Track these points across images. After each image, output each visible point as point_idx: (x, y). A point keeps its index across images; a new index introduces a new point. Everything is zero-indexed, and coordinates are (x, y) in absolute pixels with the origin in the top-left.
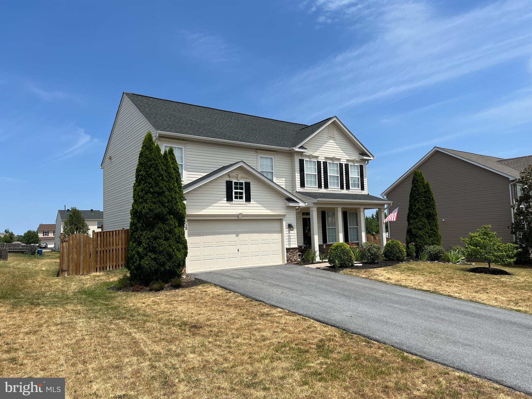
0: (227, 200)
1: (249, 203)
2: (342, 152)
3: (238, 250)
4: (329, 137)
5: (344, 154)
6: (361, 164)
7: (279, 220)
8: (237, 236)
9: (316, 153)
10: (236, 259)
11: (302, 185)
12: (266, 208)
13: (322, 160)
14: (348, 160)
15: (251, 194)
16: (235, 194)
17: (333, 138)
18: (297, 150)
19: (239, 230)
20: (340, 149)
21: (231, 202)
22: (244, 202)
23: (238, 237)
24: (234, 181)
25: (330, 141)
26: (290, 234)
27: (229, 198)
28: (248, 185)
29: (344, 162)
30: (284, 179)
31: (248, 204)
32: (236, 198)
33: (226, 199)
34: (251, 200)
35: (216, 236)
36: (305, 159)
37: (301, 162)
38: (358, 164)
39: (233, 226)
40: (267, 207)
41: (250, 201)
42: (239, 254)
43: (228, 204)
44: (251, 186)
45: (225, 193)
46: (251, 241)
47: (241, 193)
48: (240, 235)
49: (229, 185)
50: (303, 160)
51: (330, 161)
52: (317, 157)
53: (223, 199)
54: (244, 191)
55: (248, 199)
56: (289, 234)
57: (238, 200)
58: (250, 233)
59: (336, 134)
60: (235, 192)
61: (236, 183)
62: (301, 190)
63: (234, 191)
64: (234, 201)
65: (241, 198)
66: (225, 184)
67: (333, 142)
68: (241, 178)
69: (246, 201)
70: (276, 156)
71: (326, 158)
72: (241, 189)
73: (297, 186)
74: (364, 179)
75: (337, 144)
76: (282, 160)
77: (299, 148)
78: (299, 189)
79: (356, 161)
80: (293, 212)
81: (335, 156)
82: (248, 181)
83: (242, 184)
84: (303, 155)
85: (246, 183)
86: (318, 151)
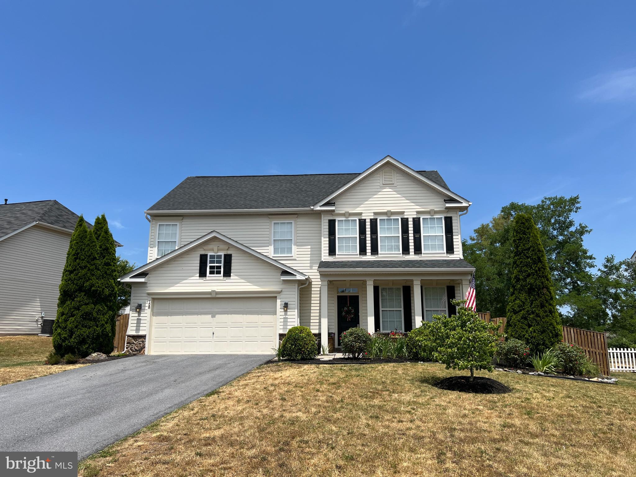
0: (200, 276)
1: (228, 278)
2: (408, 201)
3: (213, 334)
4: (382, 185)
5: (413, 204)
6: (449, 215)
7: (271, 297)
8: (213, 316)
9: (358, 209)
10: (210, 344)
12: (251, 284)
13: (368, 216)
14: (418, 212)
15: (232, 268)
16: (210, 269)
17: (391, 185)
18: (318, 208)
19: (217, 310)
20: (404, 199)
21: (205, 278)
22: (222, 278)
23: (214, 318)
24: (210, 254)
25: (384, 190)
26: (287, 316)
27: (202, 274)
28: (228, 258)
29: (410, 215)
30: (309, 247)
31: (227, 280)
32: (211, 273)
33: (198, 275)
34: (232, 275)
35: (187, 316)
36: (337, 219)
37: (332, 225)
38: (443, 216)
39: (208, 306)
40: (254, 283)
41: (230, 276)
42: (214, 338)
43: (202, 280)
44: (233, 258)
45: (198, 268)
46: (232, 323)
47: (219, 267)
48: (217, 316)
49: (203, 259)
50: (334, 221)
51: (382, 217)
52: (360, 214)
53: (195, 275)
54: (222, 265)
55: (227, 274)
56: (285, 316)
57: (215, 275)
58: (231, 314)
59: (396, 179)
60: (210, 266)
61: (212, 257)
62: (331, 259)
64: (209, 277)
65: (219, 273)
66: (199, 259)
67: (390, 190)
68: (218, 250)
69: (224, 276)
70: (298, 220)
71: (375, 214)
72: (220, 262)
73: (323, 255)
74: (454, 237)
75: (398, 192)
76: (307, 223)
77: (324, 205)
78: (325, 258)
79: (436, 212)
80: (294, 287)
81: (393, 209)
82: (229, 252)
83: (220, 257)
84: (333, 213)
85: (225, 255)
86: (362, 206)
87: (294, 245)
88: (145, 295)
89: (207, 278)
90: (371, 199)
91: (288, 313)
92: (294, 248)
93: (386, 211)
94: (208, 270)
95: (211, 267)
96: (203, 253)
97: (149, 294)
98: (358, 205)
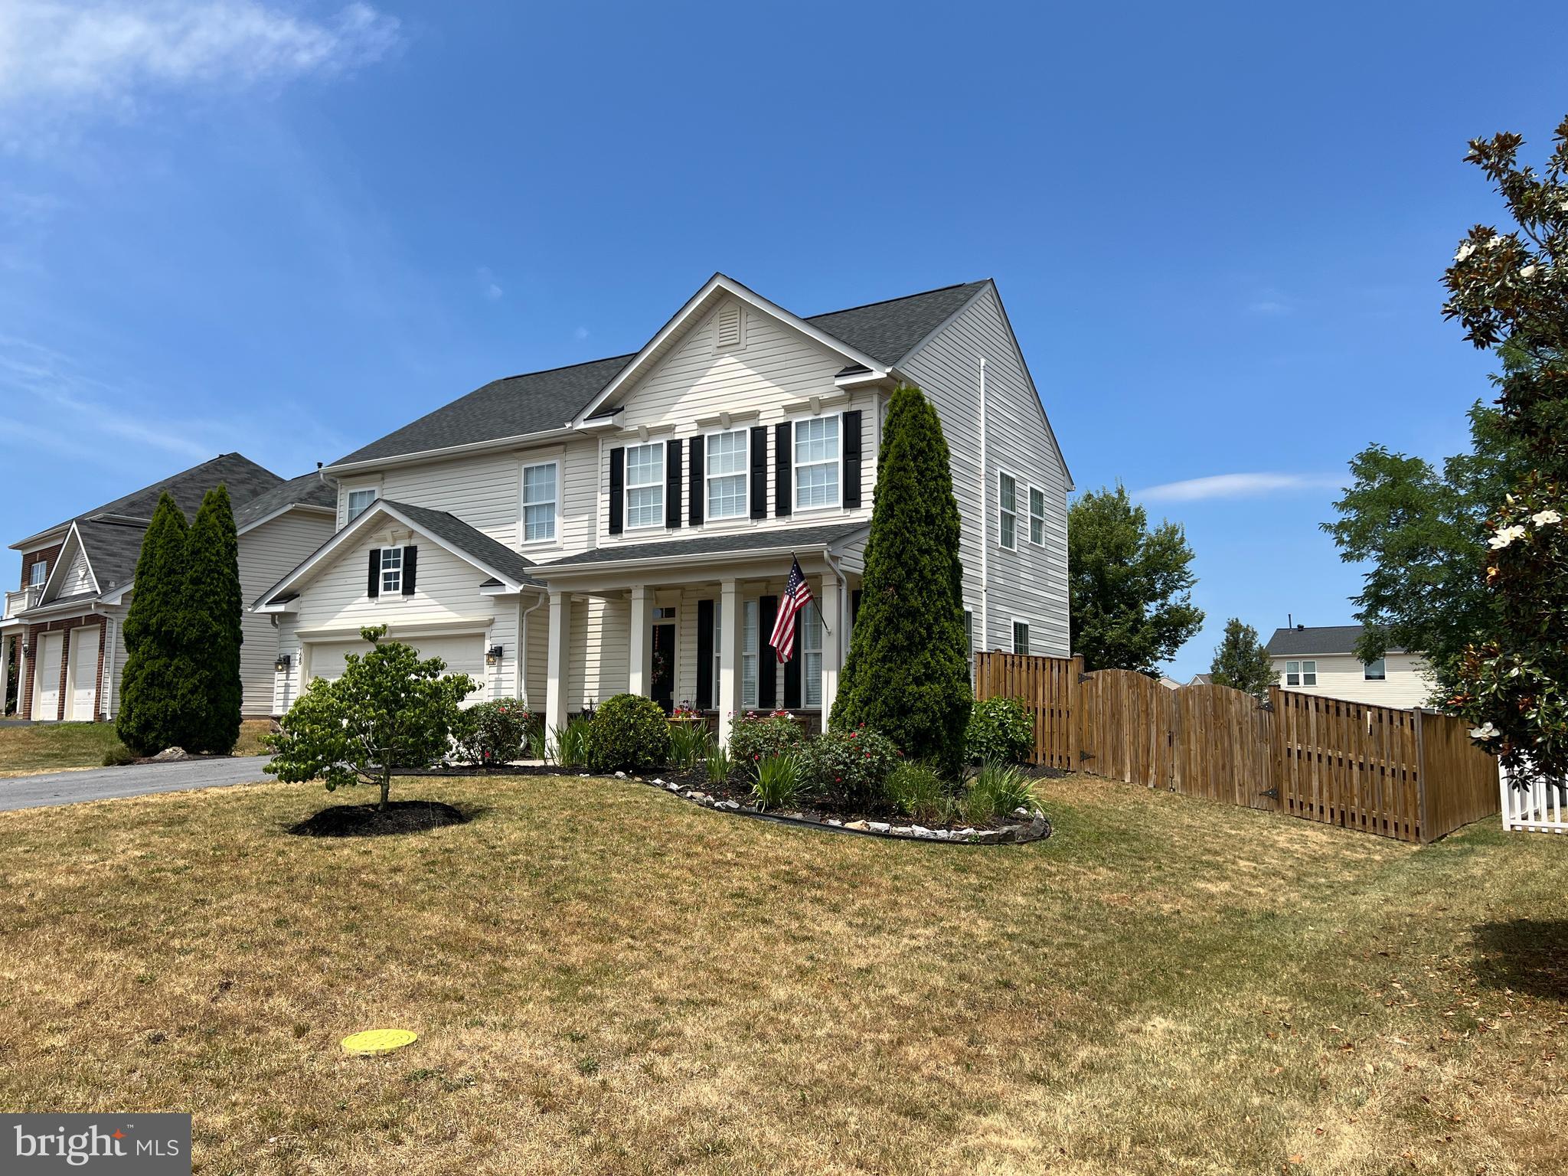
0: (369, 596)
1: (410, 597)
2: (768, 384)
4: (716, 351)
5: (778, 389)
6: (854, 408)
7: (475, 635)
9: (668, 416)
11: (616, 527)
13: (685, 433)
14: (790, 409)
15: (418, 575)
16: (384, 580)
17: (733, 348)
18: (584, 426)
20: (759, 377)
21: (377, 598)
22: (401, 598)
24: (383, 548)
25: (722, 362)
26: (500, 676)
27: (373, 592)
28: (411, 553)
29: (770, 420)
31: (409, 601)
32: (387, 588)
33: (366, 594)
34: (416, 590)
36: (627, 446)
37: (617, 456)
38: (838, 412)
40: (450, 605)
41: (413, 593)
43: (372, 604)
44: (418, 555)
45: (367, 580)
47: (397, 576)
49: (374, 560)
50: (621, 451)
51: (710, 430)
52: (670, 428)
53: (362, 594)
54: (400, 570)
55: (409, 589)
56: (496, 677)
57: (391, 592)
59: (745, 329)
60: (385, 574)
61: (387, 553)
62: (614, 542)
63: (382, 571)
64: (382, 596)
65: (396, 588)
66: (367, 560)
67: (732, 360)
68: (395, 540)
69: (403, 593)
70: (568, 457)
71: (702, 423)
72: (396, 565)
73: (599, 533)
74: (863, 464)
75: (749, 363)
76: (579, 463)
77: (590, 418)
78: (604, 540)
79: (823, 404)
80: (513, 611)
81: (734, 408)
82: (413, 543)
83: (397, 552)
84: (618, 433)
85: (406, 548)
86: (676, 407)
87: (559, 516)
88: (295, 637)
89: (380, 599)
90: (693, 389)
91: (504, 670)
92: (558, 520)
93: (717, 414)
94: (381, 582)
95: (387, 576)
96: (374, 547)
97: (301, 635)
98: (667, 407)
